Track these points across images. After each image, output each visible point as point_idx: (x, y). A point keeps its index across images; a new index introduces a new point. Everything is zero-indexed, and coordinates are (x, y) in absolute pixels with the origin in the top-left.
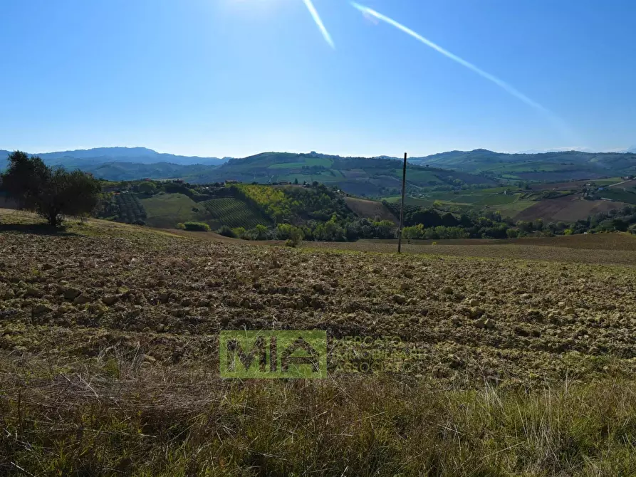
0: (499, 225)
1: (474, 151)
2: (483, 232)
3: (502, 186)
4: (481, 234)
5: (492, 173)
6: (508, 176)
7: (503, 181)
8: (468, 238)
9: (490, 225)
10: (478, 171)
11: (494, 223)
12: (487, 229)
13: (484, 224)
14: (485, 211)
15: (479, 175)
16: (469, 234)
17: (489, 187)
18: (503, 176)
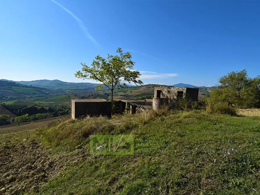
0: (65, 110)
1: (54, 80)
2: (59, 114)
3: (66, 94)
4: (58, 114)
5: (62, 89)
6: (69, 91)
7: (67, 93)
8: (53, 117)
9: (62, 110)
10: (57, 88)
11: (63, 109)
12: (61, 112)
13: (59, 110)
14: (60, 105)
15: (57, 90)
16: (53, 115)
17: (62, 95)
18: (67, 91)
